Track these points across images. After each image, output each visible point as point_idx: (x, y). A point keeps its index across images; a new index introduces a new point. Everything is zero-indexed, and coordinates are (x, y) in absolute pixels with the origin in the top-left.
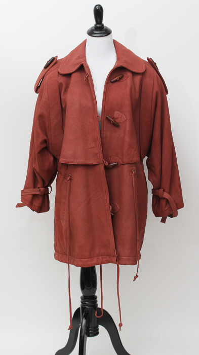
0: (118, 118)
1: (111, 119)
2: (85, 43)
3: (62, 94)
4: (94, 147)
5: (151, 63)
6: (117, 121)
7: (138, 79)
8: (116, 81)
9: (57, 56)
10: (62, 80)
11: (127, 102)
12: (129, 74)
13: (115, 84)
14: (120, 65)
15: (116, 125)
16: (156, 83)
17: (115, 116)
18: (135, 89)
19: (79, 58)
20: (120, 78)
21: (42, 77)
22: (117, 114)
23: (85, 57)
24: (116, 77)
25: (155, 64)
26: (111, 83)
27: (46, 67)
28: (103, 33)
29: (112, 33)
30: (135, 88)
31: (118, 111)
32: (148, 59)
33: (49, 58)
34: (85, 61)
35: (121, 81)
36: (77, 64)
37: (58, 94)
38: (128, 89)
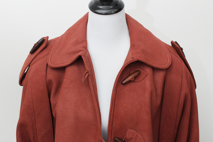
2: (85, 19)
3: (52, 96)
5: (176, 48)
7: (160, 76)
9: (48, 37)
10: (52, 75)
11: (146, 117)
12: (148, 71)
14: (137, 57)
16: (185, 81)
18: (156, 92)
19: (77, 43)
21: (29, 64)
23: (87, 41)
24: (130, 75)
25: (182, 49)
27: (32, 52)
28: (111, 9)
29: (125, 8)
30: (156, 89)
32: (172, 43)
33: (36, 39)
34: (86, 48)
36: (75, 53)
37: (47, 96)
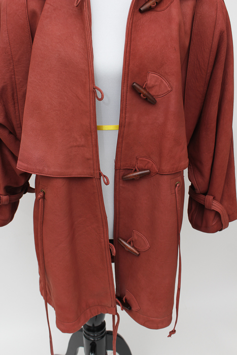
0: (153, 87)
1: (142, 90)
4: (83, 146)
6: (153, 92)
8: (150, 9)
10: (35, 4)
13: (149, 16)
15: (150, 101)
17: (148, 82)
20: (158, 4)
22: (152, 79)
26: (139, 14)
31: (155, 72)
35: (159, 9)
38: (175, 27)
